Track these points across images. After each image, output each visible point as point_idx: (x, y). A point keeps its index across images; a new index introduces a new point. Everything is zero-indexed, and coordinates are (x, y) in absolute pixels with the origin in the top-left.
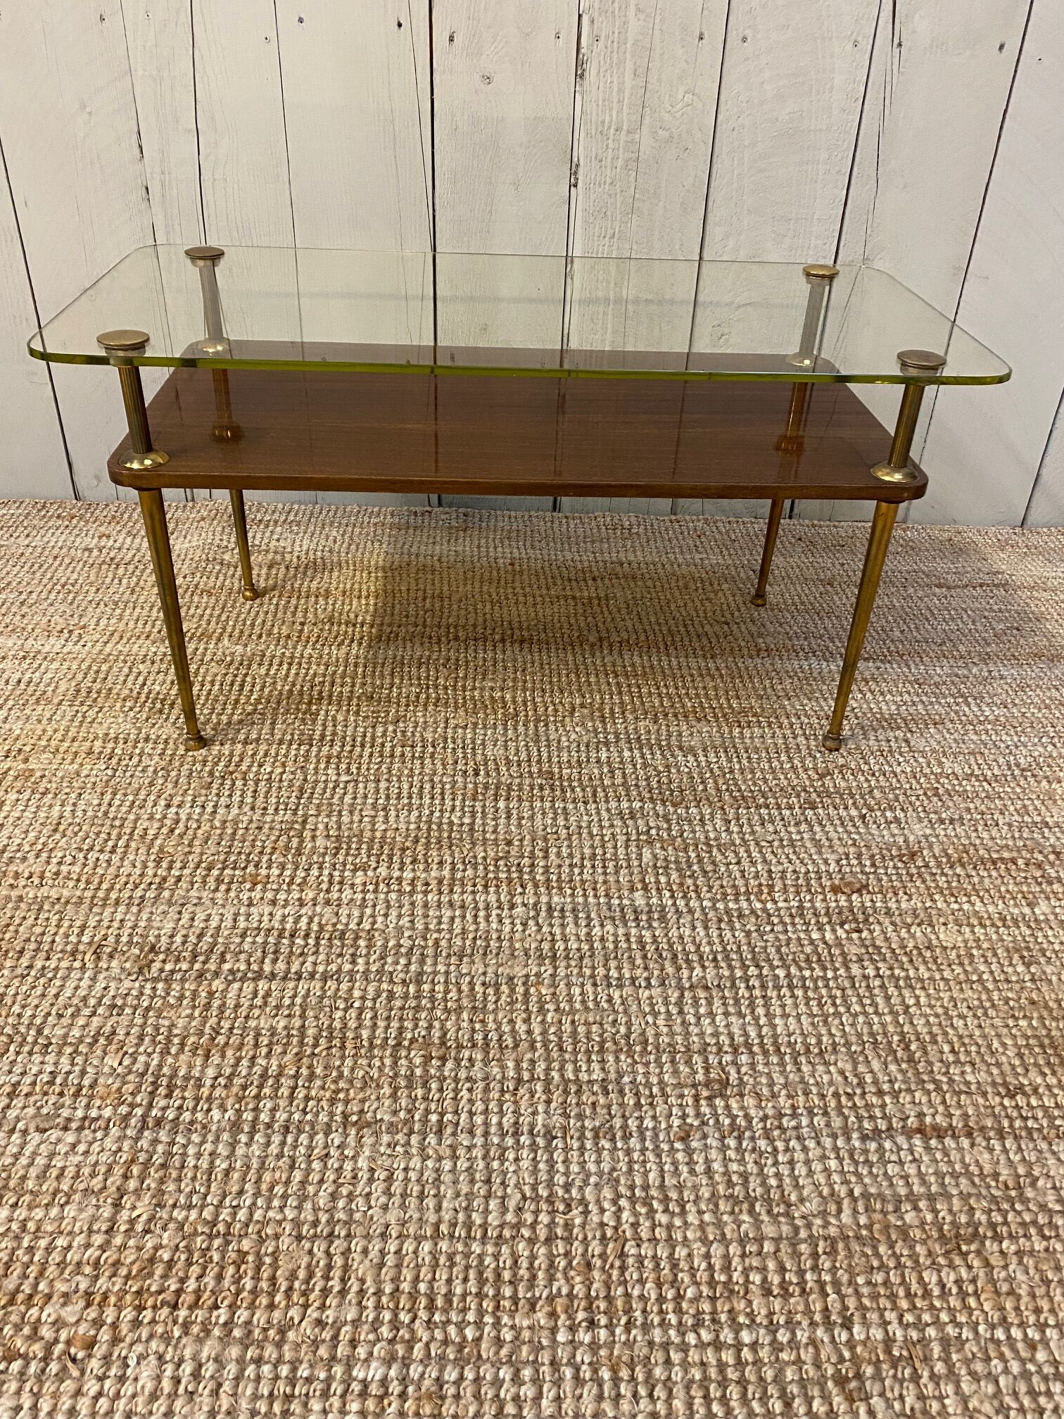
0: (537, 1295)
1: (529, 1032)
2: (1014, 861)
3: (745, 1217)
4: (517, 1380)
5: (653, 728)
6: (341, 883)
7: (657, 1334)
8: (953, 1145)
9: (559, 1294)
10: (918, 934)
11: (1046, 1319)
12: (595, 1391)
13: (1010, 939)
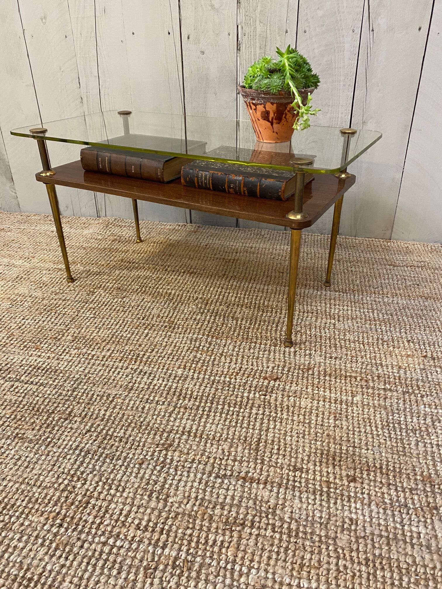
0: (46, 510)
1: (104, 415)
2: (356, 378)
3: (146, 497)
4: (19, 540)
5: (225, 309)
6: (67, 353)
7: (83, 536)
8: (255, 487)
9: (55, 511)
10: (292, 400)
11: (254, 565)
12: (46, 551)
13: (335, 408)
